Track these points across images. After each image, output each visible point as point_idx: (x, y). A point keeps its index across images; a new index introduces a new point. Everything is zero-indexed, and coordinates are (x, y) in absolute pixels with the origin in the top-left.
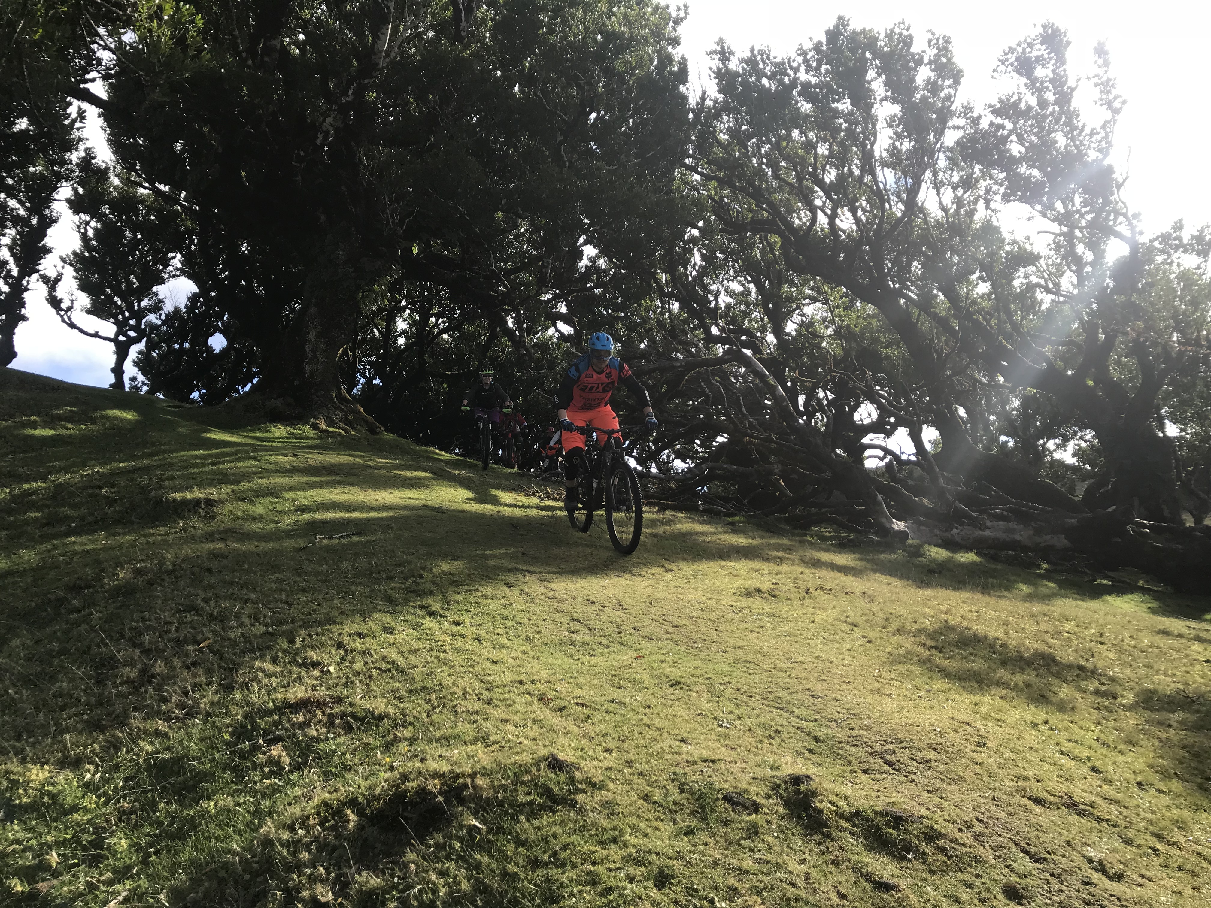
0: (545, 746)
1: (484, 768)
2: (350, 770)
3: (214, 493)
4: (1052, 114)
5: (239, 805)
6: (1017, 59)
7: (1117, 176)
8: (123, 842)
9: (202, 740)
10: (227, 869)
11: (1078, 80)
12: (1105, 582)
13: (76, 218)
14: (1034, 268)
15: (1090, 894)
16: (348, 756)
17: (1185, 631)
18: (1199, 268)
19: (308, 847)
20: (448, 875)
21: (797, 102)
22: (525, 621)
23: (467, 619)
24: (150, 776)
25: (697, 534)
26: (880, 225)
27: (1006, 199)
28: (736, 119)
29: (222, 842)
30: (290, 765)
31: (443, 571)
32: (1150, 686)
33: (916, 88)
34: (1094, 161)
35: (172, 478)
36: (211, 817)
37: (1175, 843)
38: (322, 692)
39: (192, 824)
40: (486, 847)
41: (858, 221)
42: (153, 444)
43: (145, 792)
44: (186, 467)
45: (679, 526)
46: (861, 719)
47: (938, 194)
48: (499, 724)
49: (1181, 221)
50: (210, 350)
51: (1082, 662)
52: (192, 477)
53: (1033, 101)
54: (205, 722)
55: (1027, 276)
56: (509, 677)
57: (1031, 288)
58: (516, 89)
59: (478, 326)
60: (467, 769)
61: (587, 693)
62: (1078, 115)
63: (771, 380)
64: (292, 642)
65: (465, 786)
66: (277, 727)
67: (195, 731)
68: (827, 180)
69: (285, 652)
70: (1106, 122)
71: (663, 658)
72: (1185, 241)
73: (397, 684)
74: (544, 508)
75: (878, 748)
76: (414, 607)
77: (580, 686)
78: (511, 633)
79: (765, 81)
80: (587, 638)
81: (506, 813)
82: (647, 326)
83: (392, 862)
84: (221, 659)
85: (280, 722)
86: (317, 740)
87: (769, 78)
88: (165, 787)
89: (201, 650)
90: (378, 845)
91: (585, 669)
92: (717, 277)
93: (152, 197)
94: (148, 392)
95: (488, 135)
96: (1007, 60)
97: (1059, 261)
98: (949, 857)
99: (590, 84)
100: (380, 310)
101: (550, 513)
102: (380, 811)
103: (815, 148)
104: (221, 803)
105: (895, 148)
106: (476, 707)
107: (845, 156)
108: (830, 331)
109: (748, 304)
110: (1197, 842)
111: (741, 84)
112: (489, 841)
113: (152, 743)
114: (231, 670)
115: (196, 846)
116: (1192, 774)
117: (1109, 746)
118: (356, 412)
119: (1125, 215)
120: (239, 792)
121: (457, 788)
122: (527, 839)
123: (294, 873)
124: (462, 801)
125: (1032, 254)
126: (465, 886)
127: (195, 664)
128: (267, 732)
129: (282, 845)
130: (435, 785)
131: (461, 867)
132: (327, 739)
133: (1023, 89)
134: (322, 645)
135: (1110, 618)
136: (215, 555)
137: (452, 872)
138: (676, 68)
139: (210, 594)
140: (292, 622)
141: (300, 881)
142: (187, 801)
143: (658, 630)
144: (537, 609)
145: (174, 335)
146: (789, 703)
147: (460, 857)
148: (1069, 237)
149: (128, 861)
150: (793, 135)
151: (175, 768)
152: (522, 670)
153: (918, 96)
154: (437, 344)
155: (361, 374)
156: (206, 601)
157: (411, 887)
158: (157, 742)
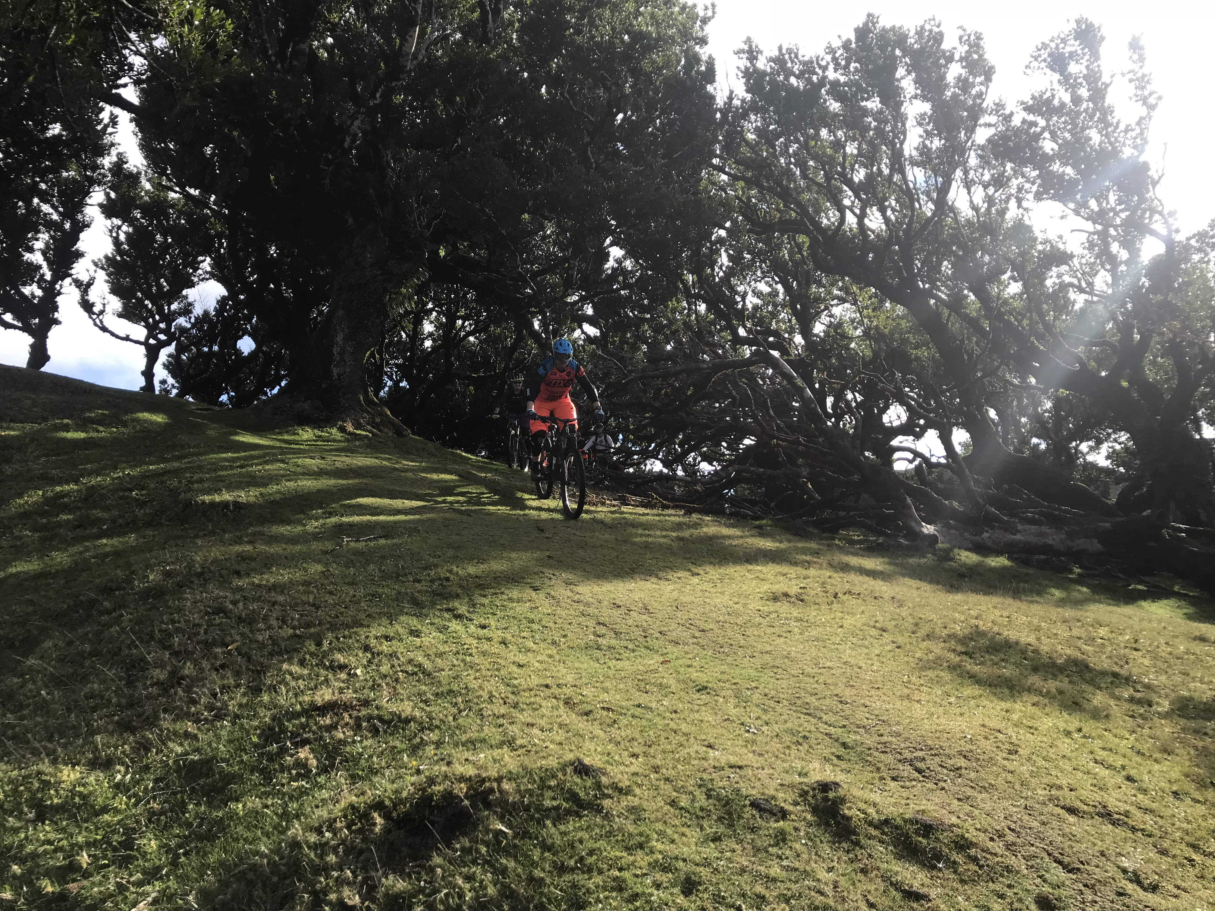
0: (571, 751)
1: (510, 772)
2: (376, 773)
3: (242, 496)
4: (1086, 111)
5: (267, 807)
6: (1050, 55)
7: (1153, 173)
8: (153, 843)
9: (230, 741)
10: (255, 871)
11: (1112, 76)
12: (1140, 587)
13: (108, 223)
14: (1067, 268)
15: (1124, 905)
16: (375, 759)
19: (335, 850)
20: (475, 880)
21: (825, 101)
22: (551, 625)
23: (492, 622)
24: (179, 777)
25: (724, 537)
26: (909, 225)
27: (1038, 197)
28: (764, 119)
29: (251, 844)
30: (317, 767)
31: (469, 574)
32: (1186, 693)
33: (947, 86)
34: (1129, 158)
35: (201, 481)
36: (239, 819)
37: (1210, 853)
38: (349, 695)
39: (221, 825)
40: (512, 852)
41: (887, 220)
42: (183, 447)
43: (174, 794)
44: (215, 470)
45: (705, 530)
46: (890, 725)
47: (969, 193)
48: (525, 728)
50: (239, 352)
51: (1116, 669)
52: (221, 479)
53: (1066, 98)
54: (234, 724)
55: (1059, 276)
56: (535, 681)
57: (1063, 287)
58: (543, 90)
59: (505, 328)
60: (493, 773)
61: (612, 698)
62: (1112, 112)
63: (799, 382)
64: (319, 644)
65: (491, 790)
66: (304, 729)
67: (223, 732)
68: (856, 180)
69: (312, 654)
70: (1142, 119)
71: (689, 662)
73: (424, 688)
75: (907, 755)
76: (441, 610)
77: (606, 690)
78: (537, 637)
79: (793, 80)
80: (613, 642)
81: (532, 818)
82: (674, 328)
83: (418, 866)
84: (249, 661)
85: (308, 725)
86: (343, 742)
87: (797, 77)
88: (193, 788)
89: (229, 653)
90: (405, 849)
91: (611, 673)
92: (745, 278)
93: (183, 201)
94: (177, 395)
95: (514, 137)
96: (1040, 56)
97: (1092, 260)
98: (981, 867)
99: (617, 84)
100: (407, 313)
102: (406, 814)
103: (844, 147)
104: (249, 805)
105: (925, 146)
106: (503, 711)
107: (873, 156)
108: (859, 332)
109: (775, 305)
111: (769, 83)
112: (515, 846)
113: (181, 745)
114: (259, 672)
115: (225, 847)
117: (1144, 755)
118: (382, 414)
119: (1161, 213)
120: (267, 794)
121: (482, 792)
122: (553, 844)
123: (321, 875)
124: (488, 805)
125: (1065, 253)
126: (491, 890)
127: (223, 666)
128: (294, 735)
129: (309, 848)
130: (461, 789)
131: (487, 871)
132: (354, 742)
133: (1056, 86)
134: (349, 648)
135: (1145, 624)
136: (243, 558)
137: (479, 877)
138: (703, 68)
139: (238, 597)
140: (320, 624)
141: (327, 884)
142: (216, 803)
143: (685, 635)
144: (563, 613)
145: (204, 338)
146: (817, 708)
147: (486, 862)
148: (1104, 235)
149: (157, 862)
150: (822, 134)
151: (204, 770)
152: (548, 673)
153: (949, 94)
154: (464, 346)
155: (388, 377)
156: (235, 603)
157: (437, 891)
158: (186, 744)
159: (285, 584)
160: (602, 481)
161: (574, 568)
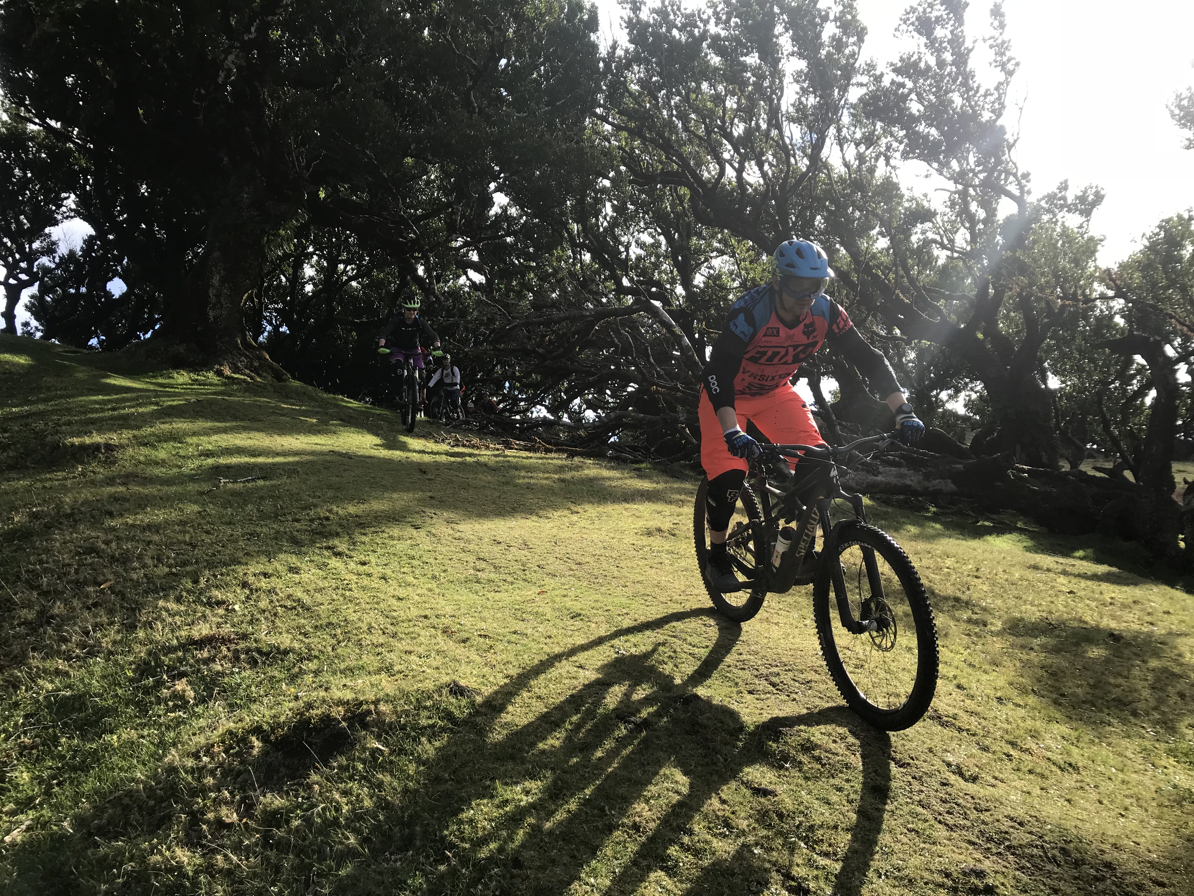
0: (447, 674)
1: (387, 695)
2: (255, 701)
3: (114, 438)
4: (949, 74)
5: (143, 737)
6: (918, 19)
7: (1009, 137)
8: (25, 775)
9: (104, 677)
10: (132, 796)
11: (975, 42)
12: (987, 523)
14: (930, 225)
15: (947, 793)
16: (253, 688)
17: (1053, 566)
18: (1081, 227)
19: (212, 773)
20: (351, 794)
21: (706, 55)
22: (432, 560)
23: (373, 559)
24: (50, 713)
25: (604, 479)
26: (785, 179)
27: (905, 156)
28: (647, 70)
29: (126, 772)
30: (195, 698)
31: (350, 514)
32: (1018, 615)
33: (822, 45)
34: (987, 121)
35: (69, 423)
36: (114, 749)
37: (1027, 750)
38: (227, 629)
39: (95, 756)
40: (388, 767)
41: (764, 175)
42: (48, 389)
43: (46, 728)
44: (85, 413)
45: (586, 472)
46: (749, 645)
47: (842, 150)
48: (403, 655)
49: (1066, 181)
50: (108, 295)
51: (959, 594)
52: (93, 422)
53: (932, 61)
54: (107, 660)
55: (923, 232)
56: (414, 612)
57: (927, 243)
58: (426, 32)
59: (388, 274)
60: (371, 696)
61: (490, 626)
62: (973, 76)
63: (678, 330)
64: (196, 582)
65: (369, 712)
66: (181, 663)
67: (97, 669)
68: (736, 134)
69: (188, 591)
70: (1000, 84)
71: (565, 592)
72: (1069, 202)
73: (303, 621)
74: (453, 455)
75: (764, 671)
76: (320, 548)
77: (483, 619)
78: (417, 572)
79: (675, 32)
80: (493, 576)
81: (408, 736)
82: (559, 276)
83: (298, 784)
84: (123, 599)
85: (185, 659)
86: (222, 674)
87: (680, 30)
88: (66, 723)
89: (102, 591)
90: (283, 770)
91: (489, 604)
92: (628, 228)
93: (43, 134)
94: (41, 337)
95: (396, 78)
96: (908, 19)
97: (953, 218)
98: (823, 765)
99: (499, 29)
100: (286, 256)
101: (459, 459)
102: (285, 737)
103: (724, 101)
104: (125, 736)
105: (801, 103)
106: (381, 641)
107: (752, 110)
108: (736, 284)
109: (658, 256)
110: (1048, 749)
111: (652, 34)
112: (391, 762)
113: (52, 682)
114: (133, 610)
115: (99, 777)
116: (1048, 691)
117: (974, 666)
118: (260, 358)
119: (1015, 175)
120: (143, 726)
121: (360, 714)
122: (428, 759)
123: (198, 796)
124: (365, 726)
125: (929, 210)
126: (367, 803)
127: (95, 605)
128: (170, 669)
129: (186, 772)
130: (338, 712)
131: (363, 786)
132: (232, 673)
133: (923, 49)
134: (227, 585)
135: (987, 555)
136: (115, 498)
137: (355, 791)
138: (586, 17)
139: (110, 537)
140: (196, 563)
141: (205, 805)
142: (90, 736)
143: (561, 567)
144: (444, 549)
145: (70, 279)
146: (682, 631)
147: (365, 778)
148: (964, 195)
149: (30, 793)
150: (703, 87)
151: (77, 705)
152: (427, 606)
153: (824, 52)
154: (346, 291)
155: (268, 321)
156: (107, 543)
157: (313, 806)
158: (57, 681)
159: (160, 524)
160: (486, 427)
161: (456, 508)
